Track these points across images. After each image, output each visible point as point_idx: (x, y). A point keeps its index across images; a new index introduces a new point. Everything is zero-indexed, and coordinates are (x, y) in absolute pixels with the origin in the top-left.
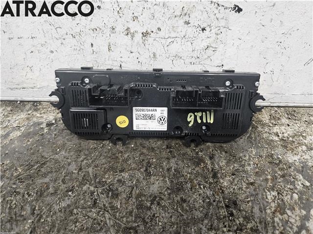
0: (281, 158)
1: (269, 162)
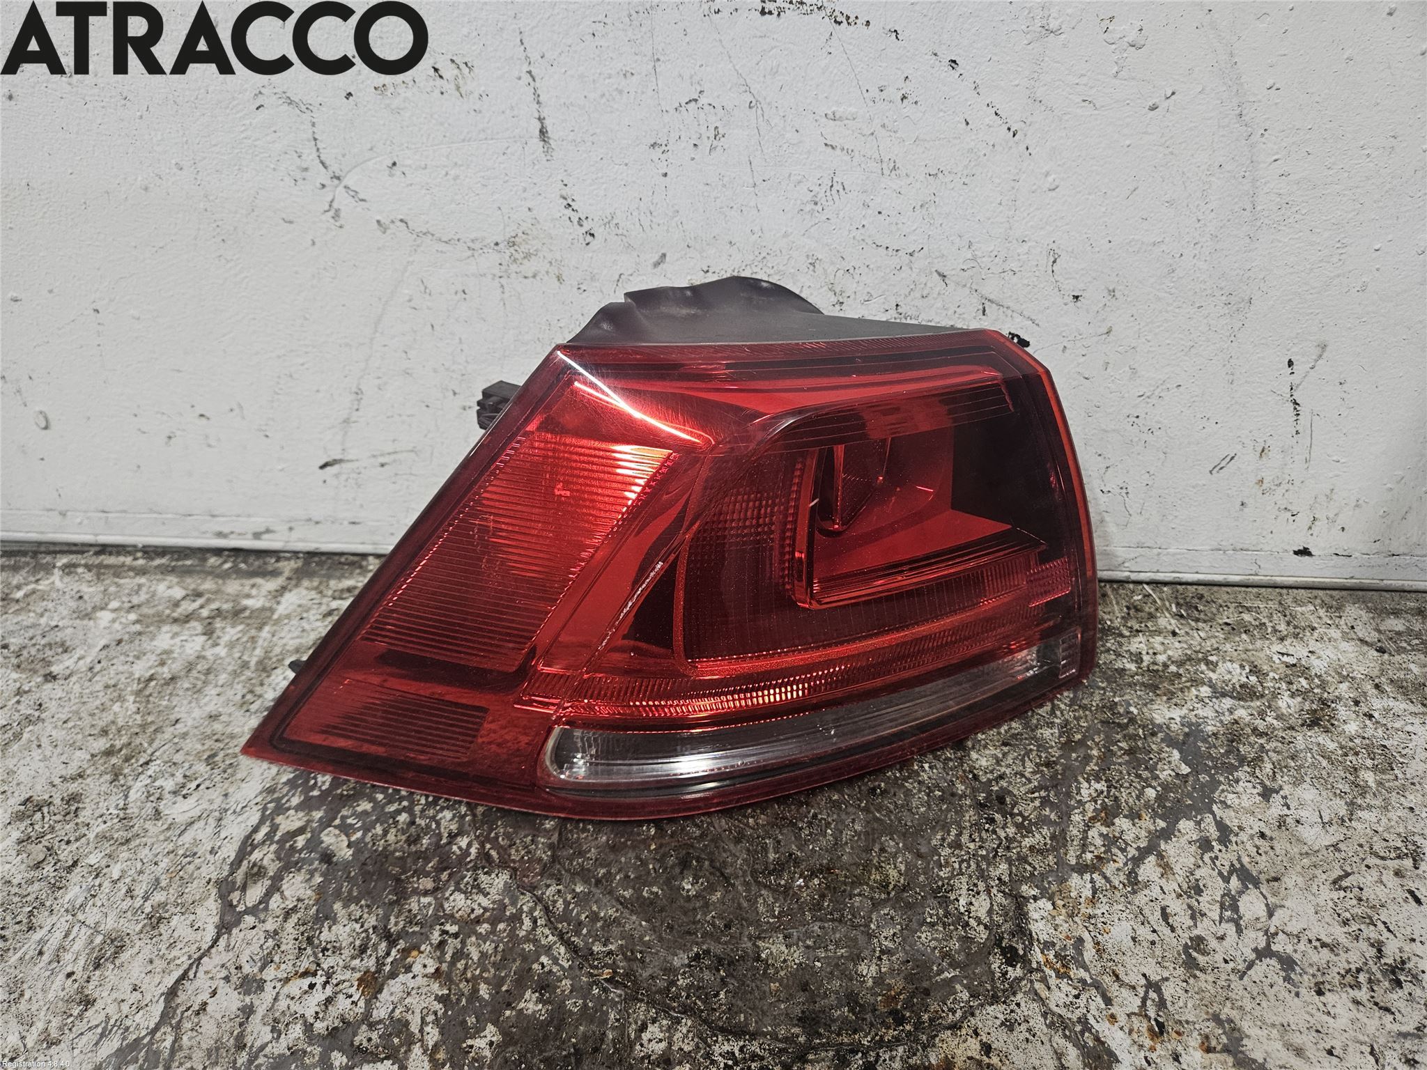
0: (1135, 711)
1: (1102, 722)
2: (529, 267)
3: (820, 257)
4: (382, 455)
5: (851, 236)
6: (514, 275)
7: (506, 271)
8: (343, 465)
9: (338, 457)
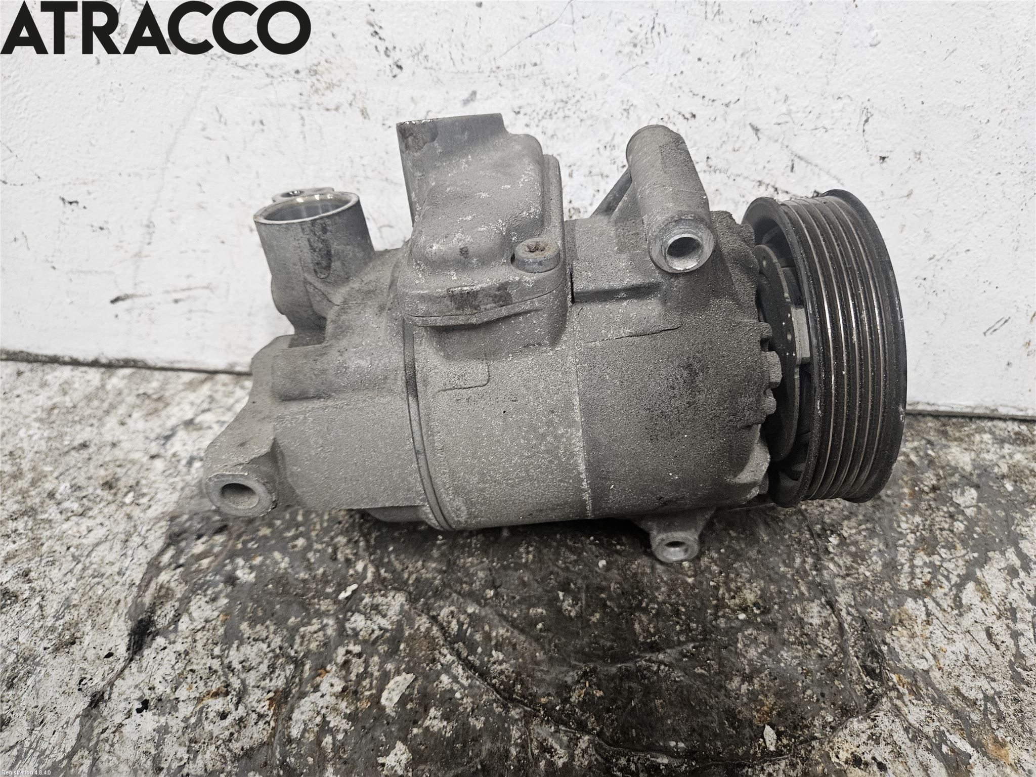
2: (332, 98)
3: (635, 103)
4: (175, 291)
5: (668, 82)
6: (315, 107)
7: (307, 102)
8: (136, 300)
9: (129, 292)
